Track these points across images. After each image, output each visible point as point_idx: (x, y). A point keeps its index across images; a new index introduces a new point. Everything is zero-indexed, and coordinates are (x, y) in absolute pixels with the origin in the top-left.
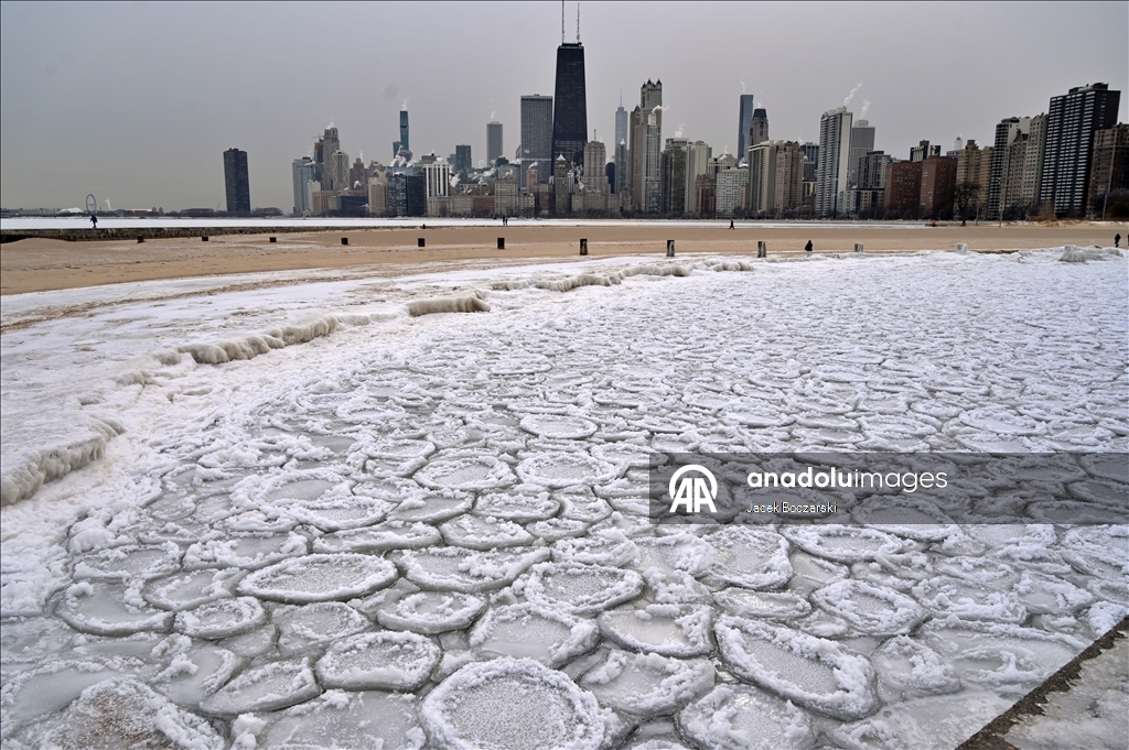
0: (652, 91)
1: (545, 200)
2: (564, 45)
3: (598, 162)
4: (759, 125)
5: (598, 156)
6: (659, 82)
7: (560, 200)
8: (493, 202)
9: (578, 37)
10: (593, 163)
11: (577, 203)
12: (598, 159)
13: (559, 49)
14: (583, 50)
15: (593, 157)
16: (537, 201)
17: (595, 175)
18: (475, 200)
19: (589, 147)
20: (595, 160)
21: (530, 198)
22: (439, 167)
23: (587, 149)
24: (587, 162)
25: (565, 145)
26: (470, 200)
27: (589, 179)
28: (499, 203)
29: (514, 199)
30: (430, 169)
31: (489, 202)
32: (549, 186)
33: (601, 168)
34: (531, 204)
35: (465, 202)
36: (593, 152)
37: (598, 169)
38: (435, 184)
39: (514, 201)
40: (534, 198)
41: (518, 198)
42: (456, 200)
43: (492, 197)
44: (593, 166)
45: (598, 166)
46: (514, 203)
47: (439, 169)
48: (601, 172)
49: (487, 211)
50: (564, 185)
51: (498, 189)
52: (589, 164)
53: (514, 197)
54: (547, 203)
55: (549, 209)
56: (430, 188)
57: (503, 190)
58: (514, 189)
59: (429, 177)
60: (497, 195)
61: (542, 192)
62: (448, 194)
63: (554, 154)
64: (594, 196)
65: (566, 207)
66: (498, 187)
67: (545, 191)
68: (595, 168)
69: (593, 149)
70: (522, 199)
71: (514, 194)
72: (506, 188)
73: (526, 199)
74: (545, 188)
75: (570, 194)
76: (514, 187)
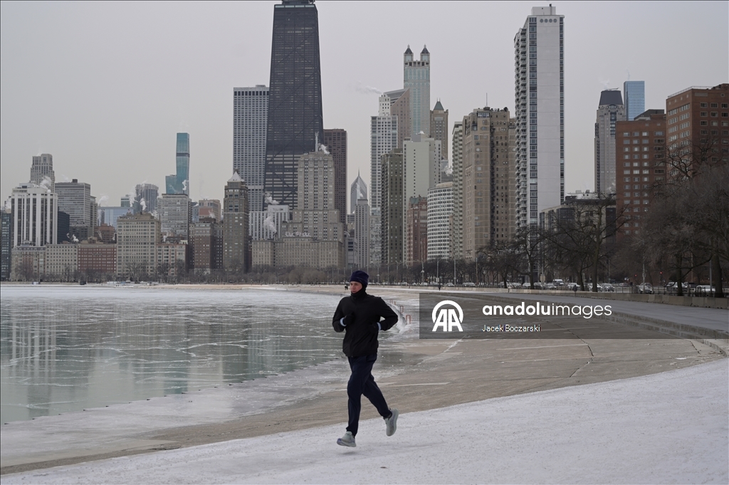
0: (417, 66)
1: (202, 255)
3: (321, 186)
5: (320, 176)
7: (232, 251)
8: (113, 255)
10: (311, 187)
11: (261, 255)
12: (321, 181)
13: (277, 10)
14: (315, 10)
15: (311, 177)
16: (190, 250)
17: (315, 209)
18: (81, 252)
19: (305, 161)
20: (316, 183)
21: (177, 248)
22: (34, 197)
23: (302, 164)
24: (300, 186)
25: (284, 161)
26: (73, 252)
27: (305, 216)
28: (122, 256)
29: (150, 249)
30: (20, 200)
31: (107, 255)
32: (212, 226)
33: (325, 196)
34: (178, 257)
35: (66, 255)
36: (311, 170)
37: (321, 199)
38: (28, 225)
39: (150, 252)
40: (184, 248)
41: (156, 248)
42: (49, 252)
43: (111, 246)
44: (311, 193)
45: (320, 193)
46: (150, 256)
47: (35, 200)
48: (325, 202)
49: (101, 271)
50: (238, 224)
51: (123, 232)
52: (306, 189)
53: (150, 245)
54: (208, 256)
55: (213, 266)
56: (19, 232)
57: (131, 233)
58: (150, 232)
59: (20, 213)
60: (120, 244)
61: (199, 237)
62: (43, 242)
63: (266, 177)
64: (297, 244)
65: (242, 262)
66: (123, 228)
67: (204, 235)
68: (316, 197)
69: (311, 164)
70: (163, 248)
71: (149, 240)
72: (136, 230)
73: (170, 248)
74: (204, 230)
75: (248, 239)
76: (150, 228)
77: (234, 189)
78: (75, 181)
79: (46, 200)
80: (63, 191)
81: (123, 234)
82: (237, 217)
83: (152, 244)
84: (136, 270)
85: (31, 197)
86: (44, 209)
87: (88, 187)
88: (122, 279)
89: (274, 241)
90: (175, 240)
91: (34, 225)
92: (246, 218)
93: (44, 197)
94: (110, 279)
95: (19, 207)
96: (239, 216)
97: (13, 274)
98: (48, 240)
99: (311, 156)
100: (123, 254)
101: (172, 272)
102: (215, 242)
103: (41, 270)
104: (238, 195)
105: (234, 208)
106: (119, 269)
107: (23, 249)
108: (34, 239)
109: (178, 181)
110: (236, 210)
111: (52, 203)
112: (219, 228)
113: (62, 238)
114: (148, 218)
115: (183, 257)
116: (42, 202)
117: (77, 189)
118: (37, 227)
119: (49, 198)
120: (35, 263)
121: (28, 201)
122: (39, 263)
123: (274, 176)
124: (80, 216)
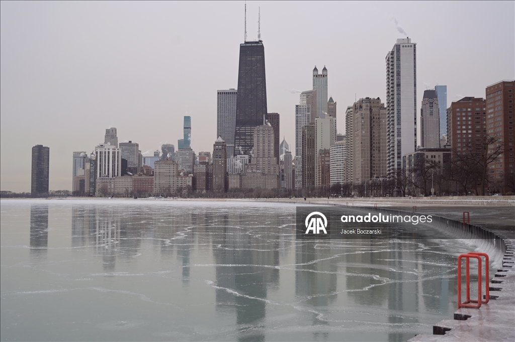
0: (320, 77)
1: (201, 183)
2: (246, 43)
3: (266, 144)
4: (428, 106)
5: (266, 139)
6: (325, 69)
7: (217, 180)
8: (152, 182)
9: (259, 36)
10: (261, 145)
11: (234, 183)
12: (266, 141)
13: (242, 47)
14: (262, 47)
15: (261, 139)
16: (194, 180)
17: (264, 156)
18: (134, 181)
19: (258, 130)
20: (264, 142)
21: (187, 178)
22: (109, 150)
23: (256, 132)
24: (255, 144)
25: (245, 130)
26: (130, 181)
27: (258, 161)
28: (157, 183)
29: (172, 179)
30: (101, 152)
31: (148, 182)
32: (207, 166)
33: (269, 150)
34: (188, 183)
35: (126, 183)
36: (261, 135)
37: (266, 151)
38: (105, 166)
39: (172, 181)
40: (191, 178)
41: (175, 178)
42: (117, 181)
43: (151, 177)
44: (261, 148)
45: (266, 148)
46: (172, 183)
47: (109, 152)
48: (269, 153)
49: (145, 191)
50: (221, 165)
51: (157, 170)
52: (258, 146)
53: (172, 177)
54: (204, 183)
55: (207, 189)
56: (100, 170)
57: (162, 171)
58: (172, 170)
59: (100, 159)
60: (156, 176)
61: (199, 173)
62: (113, 175)
63: (235, 139)
64: (254, 176)
65: (223, 186)
66: (157, 168)
67: (202, 171)
68: (264, 150)
69: (261, 132)
70: (180, 179)
71: (172, 174)
72: (164, 169)
73: (183, 179)
74: (202, 169)
75: (226, 174)
76: (172, 168)
77: (219, 146)
78: (130, 142)
79: (115, 152)
80: (124, 147)
81: (158, 171)
82: (220, 161)
83: (174, 176)
84: (165, 191)
85: (107, 151)
86: (114, 157)
87: (137, 145)
88: (157, 196)
89: (241, 175)
90: (186, 174)
91: (108, 166)
92: (226, 161)
93: (114, 150)
94: (150, 196)
95: (100, 156)
96: (221, 161)
97: (97, 193)
98: (116, 174)
99: (261, 128)
100: (157, 182)
101: (185, 192)
102: (208, 175)
103: (112, 190)
104: (221, 149)
105: (219, 156)
106: (155, 191)
107: (102, 179)
108: (108, 174)
109: (185, 144)
110: (220, 158)
111: (118, 154)
112: (210, 168)
113: (124, 173)
114: (171, 162)
115: (190, 184)
116: (113, 153)
117: (131, 147)
118: (110, 167)
119: (116, 151)
120: (109, 187)
121: (105, 152)
122: (111, 187)
123: (240, 139)
124: (133, 162)
